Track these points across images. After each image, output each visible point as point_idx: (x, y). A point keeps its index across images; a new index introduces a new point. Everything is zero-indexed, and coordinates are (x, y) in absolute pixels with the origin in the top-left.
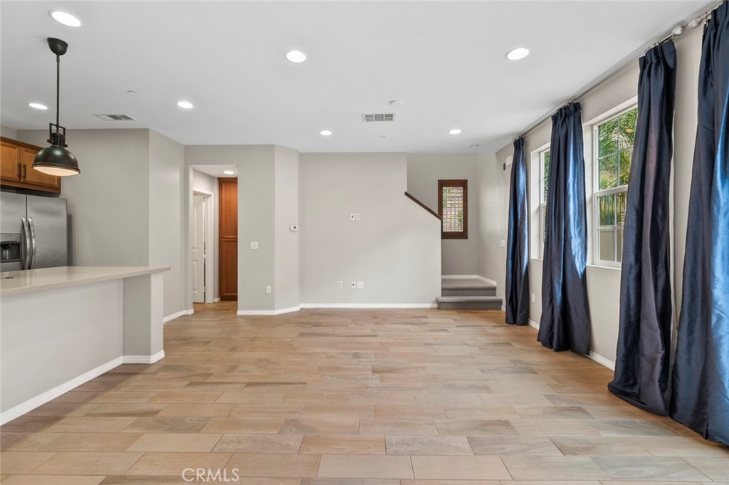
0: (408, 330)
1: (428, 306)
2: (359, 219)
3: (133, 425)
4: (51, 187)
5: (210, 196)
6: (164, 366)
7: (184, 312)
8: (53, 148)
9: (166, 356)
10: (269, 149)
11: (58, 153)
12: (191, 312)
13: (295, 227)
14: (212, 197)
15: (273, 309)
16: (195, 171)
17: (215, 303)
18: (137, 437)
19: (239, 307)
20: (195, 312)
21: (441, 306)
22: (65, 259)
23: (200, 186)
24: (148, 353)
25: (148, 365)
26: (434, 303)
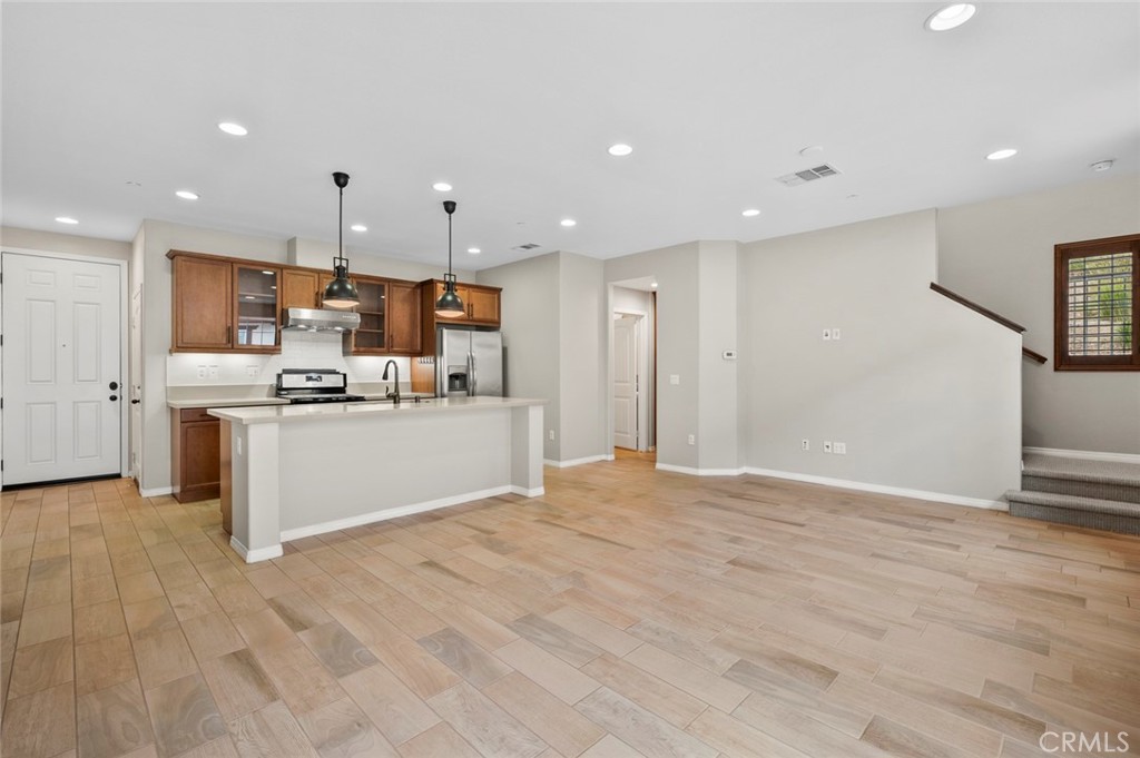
0: (876, 532)
1: (985, 503)
2: (838, 338)
3: (473, 537)
4: (492, 322)
5: (642, 316)
6: (536, 502)
7: (603, 457)
8: (447, 294)
9: (546, 493)
10: (692, 247)
11: (449, 298)
12: (611, 457)
13: (729, 354)
14: (646, 317)
15: (697, 467)
16: (616, 287)
17: (648, 452)
18: (467, 544)
19: (658, 459)
20: (616, 459)
21: (1015, 508)
22: (501, 390)
23: (625, 305)
24: (527, 487)
25: (525, 497)
26: (999, 500)
